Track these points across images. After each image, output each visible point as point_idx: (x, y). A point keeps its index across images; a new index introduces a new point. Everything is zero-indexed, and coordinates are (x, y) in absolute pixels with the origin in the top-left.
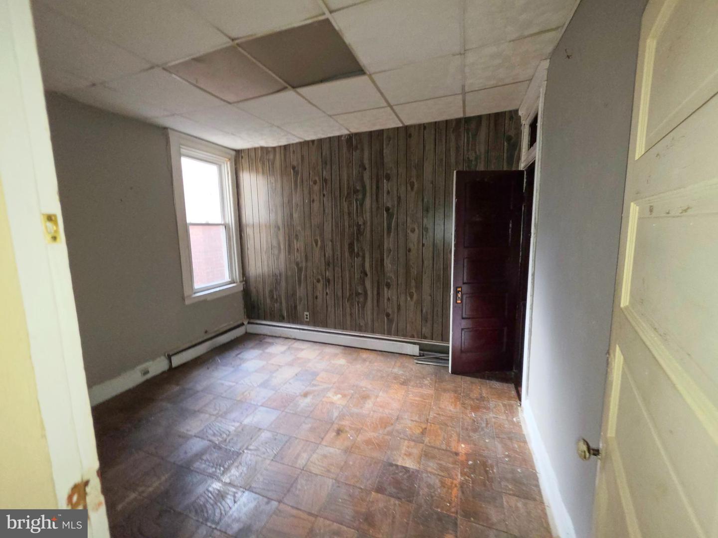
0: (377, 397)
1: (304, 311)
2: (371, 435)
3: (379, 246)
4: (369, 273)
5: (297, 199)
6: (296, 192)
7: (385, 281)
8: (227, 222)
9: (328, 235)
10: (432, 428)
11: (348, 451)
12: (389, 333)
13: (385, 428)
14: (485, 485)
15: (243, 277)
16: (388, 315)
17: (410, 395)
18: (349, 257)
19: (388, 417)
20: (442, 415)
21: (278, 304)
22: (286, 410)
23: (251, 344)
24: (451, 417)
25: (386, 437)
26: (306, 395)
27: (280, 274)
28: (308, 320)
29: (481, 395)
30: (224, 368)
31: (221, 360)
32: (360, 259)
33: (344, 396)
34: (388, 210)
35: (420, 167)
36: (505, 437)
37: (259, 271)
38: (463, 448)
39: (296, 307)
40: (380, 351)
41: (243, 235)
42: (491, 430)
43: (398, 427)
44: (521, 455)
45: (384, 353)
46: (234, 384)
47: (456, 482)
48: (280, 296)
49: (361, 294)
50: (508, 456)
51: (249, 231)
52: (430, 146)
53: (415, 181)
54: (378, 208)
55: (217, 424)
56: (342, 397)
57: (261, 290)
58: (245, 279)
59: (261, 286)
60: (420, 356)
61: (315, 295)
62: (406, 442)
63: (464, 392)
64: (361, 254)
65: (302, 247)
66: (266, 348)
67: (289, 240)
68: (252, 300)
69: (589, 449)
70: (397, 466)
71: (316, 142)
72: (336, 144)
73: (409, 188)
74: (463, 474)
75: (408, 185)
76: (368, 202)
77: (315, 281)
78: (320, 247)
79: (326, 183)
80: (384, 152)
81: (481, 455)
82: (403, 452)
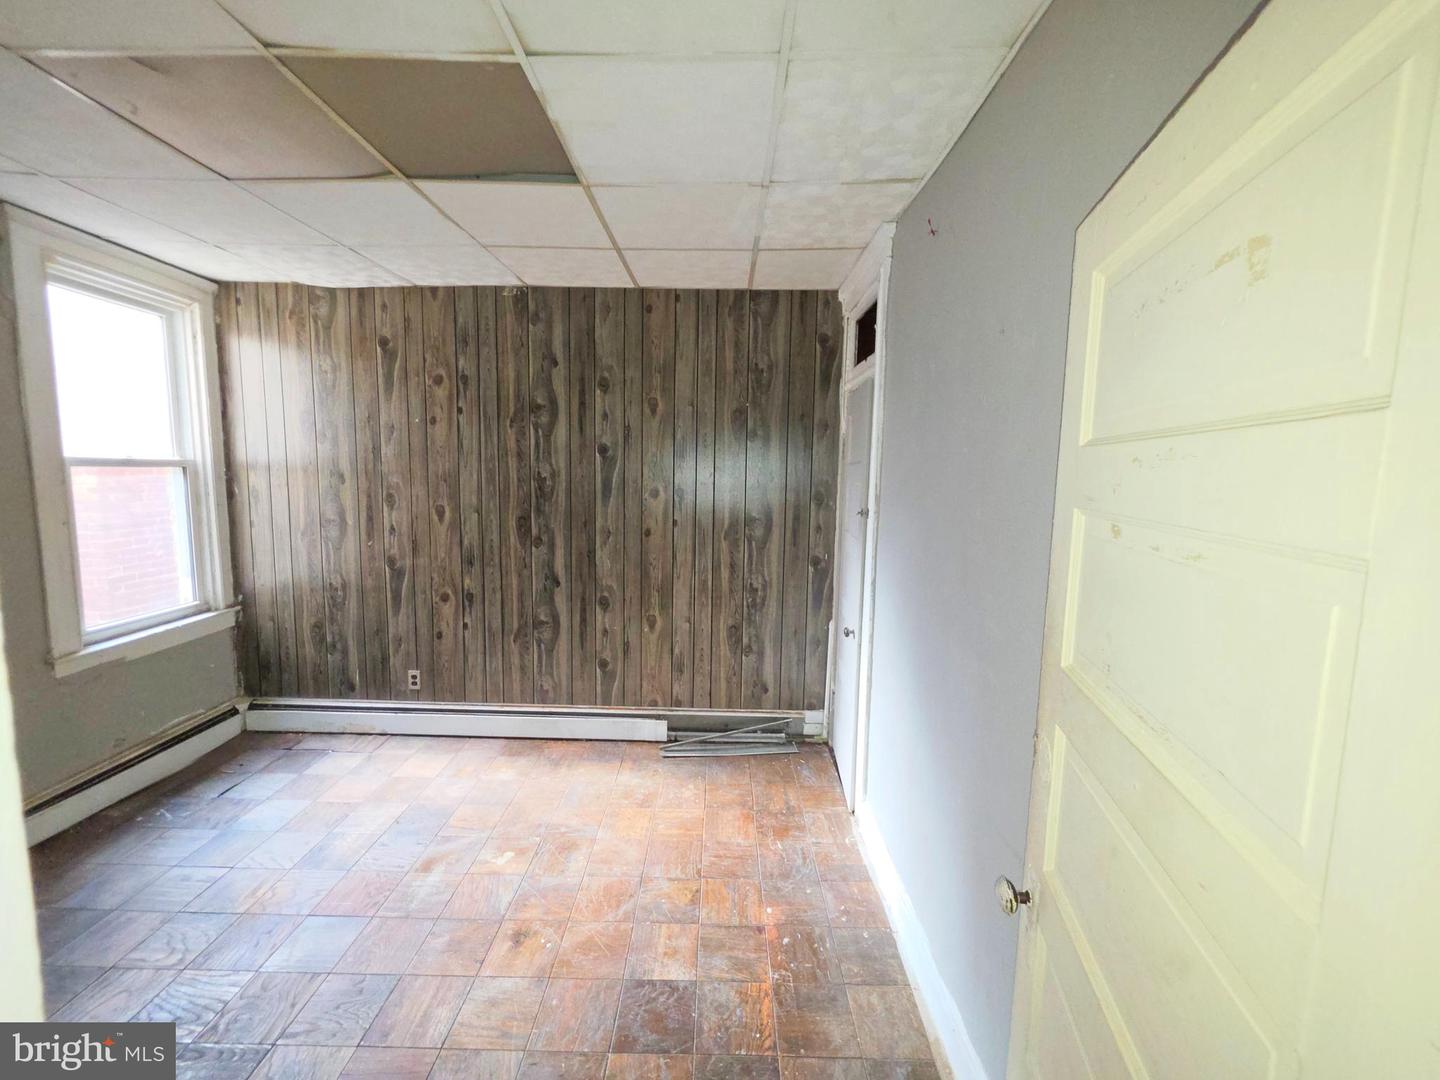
0: (593, 841)
1: (406, 668)
2: (588, 928)
3: (585, 524)
4: (562, 580)
5: (390, 412)
6: (389, 399)
7: (599, 595)
8: (190, 456)
9: (468, 498)
10: (710, 887)
11: (543, 977)
12: (606, 702)
13: (618, 907)
14: (815, 978)
15: (236, 596)
16: (603, 664)
17: (661, 827)
18: (519, 546)
19: (621, 882)
20: (727, 857)
21: (338, 656)
22: (380, 913)
23: (264, 760)
24: (741, 857)
25: (623, 926)
26: (427, 867)
27: (344, 586)
28: (417, 687)
29: (787, 803)
30: (185, 833)
31: (171, 814)
32: (544, 549)
33: (521, 852)
34: (603, 450)
35: (669, 371)
36: (836, 877)
37: (285, 576)
38: (769, 915)
39: (385, 660)
40: (587, 740)
41: (236, 490)
42: (811, 870)
43: (645, 898)
44: (864, 907)
45: (597, 743)
46: (221, 872)
47: (767, 986)
48: (343, 638)
49: (547, 623)
50: (846, 912)
51: (253, 482)
52: (687, 334)
53: (659, 398)
54: (583, 446)
55: (183, 989)
56: (516, 854)
57: (289, 625)
58: (240, 597)
59: (288, 616)
60: (670, 741)
61: (436, 630)
62: (664, 926)
63: (757, 803)
64: (545, 538)
65: (405, 523)
66: (308, 765)
67: (369, 508)
68: (262, 648)
69: (1015, 894)
70: (652, 983)
71: (441, 294)
72: (490, 302)
73: (647, 411)
74: (776, 967)
75: (646, 405)
76: (561, 432)
77: (436, 599)
78: (450, 523)
79: (465, 383)
80: (597, 335)
81: (802, 922)
82: (661, 950)
